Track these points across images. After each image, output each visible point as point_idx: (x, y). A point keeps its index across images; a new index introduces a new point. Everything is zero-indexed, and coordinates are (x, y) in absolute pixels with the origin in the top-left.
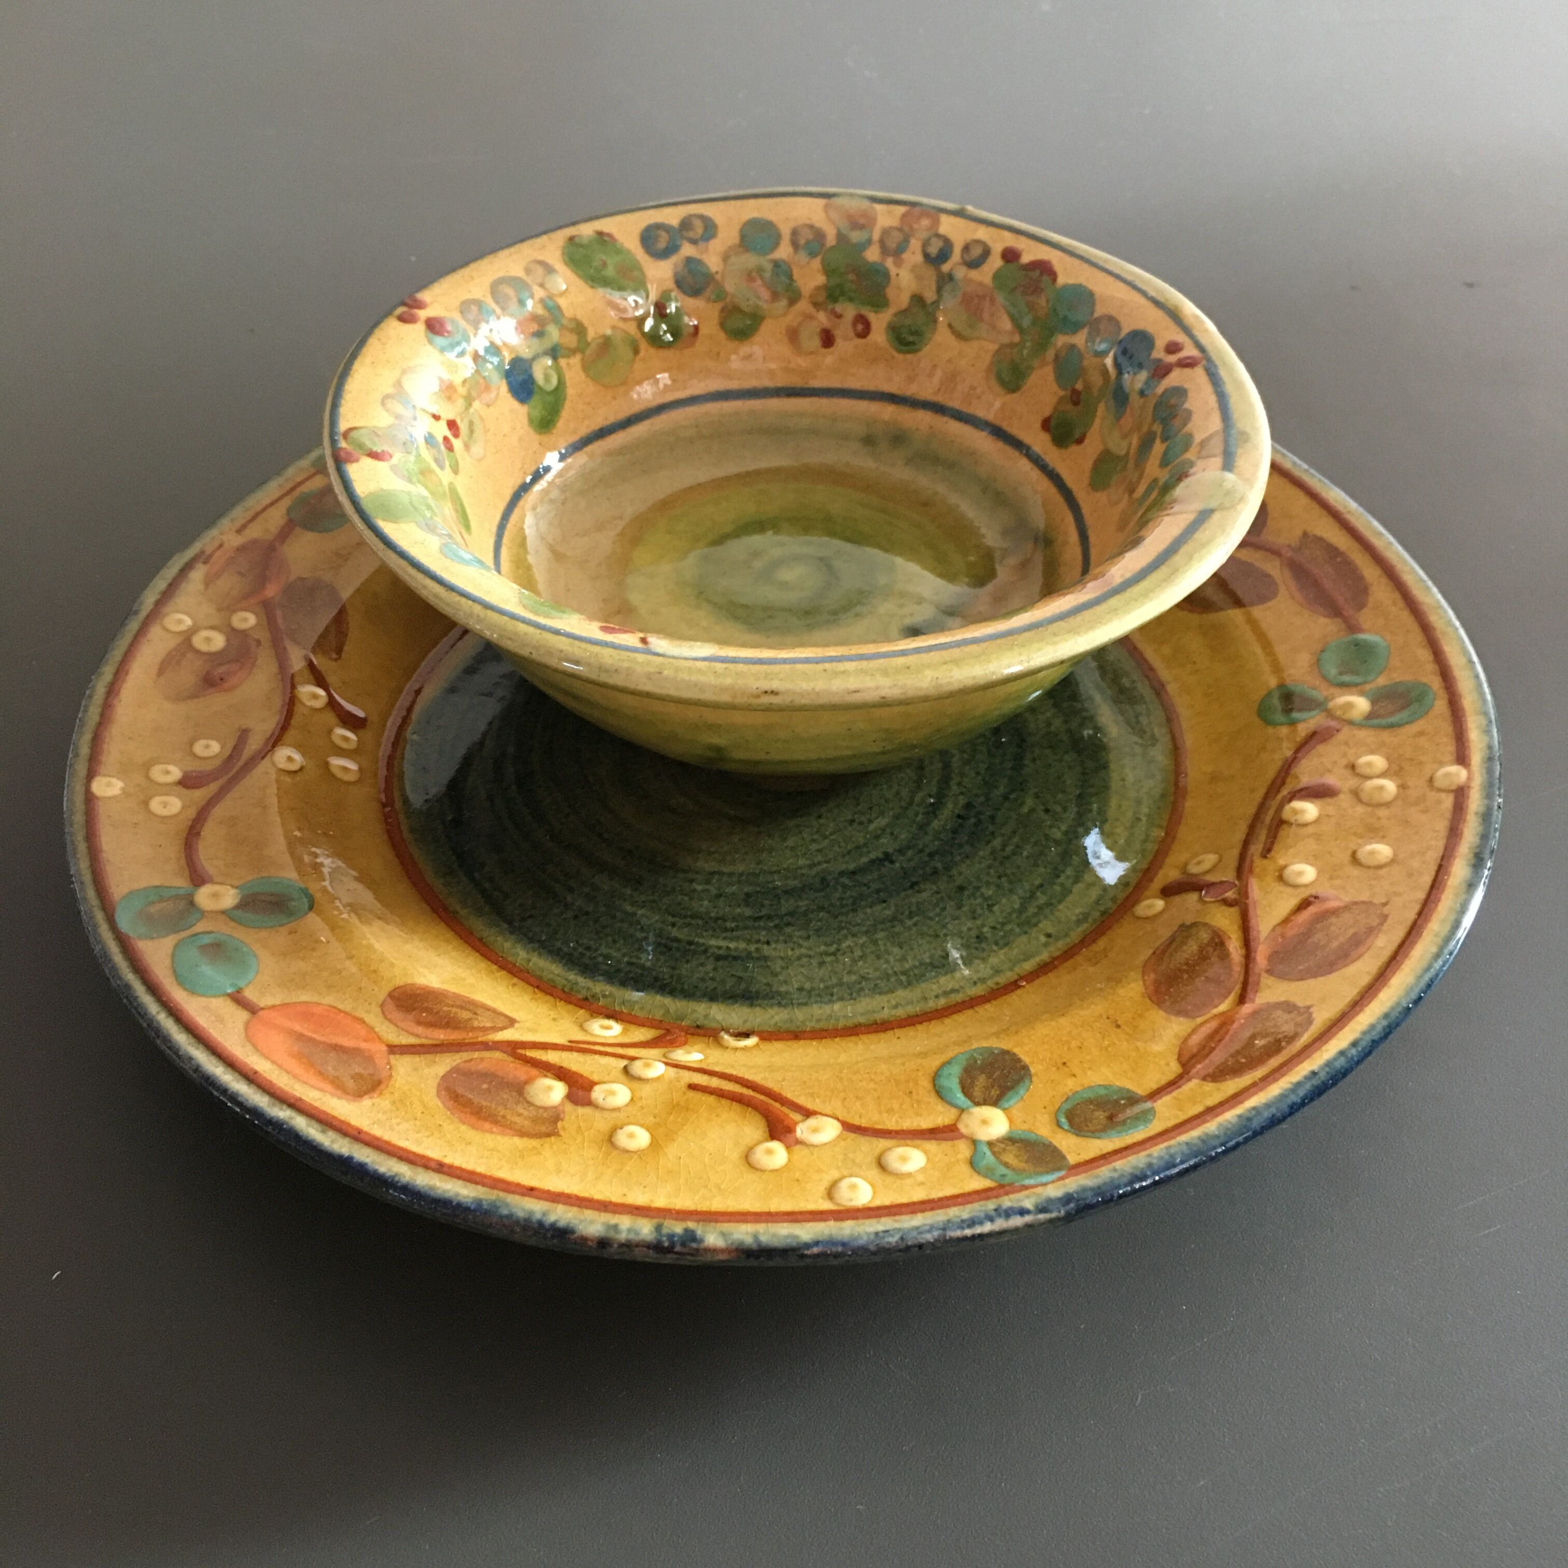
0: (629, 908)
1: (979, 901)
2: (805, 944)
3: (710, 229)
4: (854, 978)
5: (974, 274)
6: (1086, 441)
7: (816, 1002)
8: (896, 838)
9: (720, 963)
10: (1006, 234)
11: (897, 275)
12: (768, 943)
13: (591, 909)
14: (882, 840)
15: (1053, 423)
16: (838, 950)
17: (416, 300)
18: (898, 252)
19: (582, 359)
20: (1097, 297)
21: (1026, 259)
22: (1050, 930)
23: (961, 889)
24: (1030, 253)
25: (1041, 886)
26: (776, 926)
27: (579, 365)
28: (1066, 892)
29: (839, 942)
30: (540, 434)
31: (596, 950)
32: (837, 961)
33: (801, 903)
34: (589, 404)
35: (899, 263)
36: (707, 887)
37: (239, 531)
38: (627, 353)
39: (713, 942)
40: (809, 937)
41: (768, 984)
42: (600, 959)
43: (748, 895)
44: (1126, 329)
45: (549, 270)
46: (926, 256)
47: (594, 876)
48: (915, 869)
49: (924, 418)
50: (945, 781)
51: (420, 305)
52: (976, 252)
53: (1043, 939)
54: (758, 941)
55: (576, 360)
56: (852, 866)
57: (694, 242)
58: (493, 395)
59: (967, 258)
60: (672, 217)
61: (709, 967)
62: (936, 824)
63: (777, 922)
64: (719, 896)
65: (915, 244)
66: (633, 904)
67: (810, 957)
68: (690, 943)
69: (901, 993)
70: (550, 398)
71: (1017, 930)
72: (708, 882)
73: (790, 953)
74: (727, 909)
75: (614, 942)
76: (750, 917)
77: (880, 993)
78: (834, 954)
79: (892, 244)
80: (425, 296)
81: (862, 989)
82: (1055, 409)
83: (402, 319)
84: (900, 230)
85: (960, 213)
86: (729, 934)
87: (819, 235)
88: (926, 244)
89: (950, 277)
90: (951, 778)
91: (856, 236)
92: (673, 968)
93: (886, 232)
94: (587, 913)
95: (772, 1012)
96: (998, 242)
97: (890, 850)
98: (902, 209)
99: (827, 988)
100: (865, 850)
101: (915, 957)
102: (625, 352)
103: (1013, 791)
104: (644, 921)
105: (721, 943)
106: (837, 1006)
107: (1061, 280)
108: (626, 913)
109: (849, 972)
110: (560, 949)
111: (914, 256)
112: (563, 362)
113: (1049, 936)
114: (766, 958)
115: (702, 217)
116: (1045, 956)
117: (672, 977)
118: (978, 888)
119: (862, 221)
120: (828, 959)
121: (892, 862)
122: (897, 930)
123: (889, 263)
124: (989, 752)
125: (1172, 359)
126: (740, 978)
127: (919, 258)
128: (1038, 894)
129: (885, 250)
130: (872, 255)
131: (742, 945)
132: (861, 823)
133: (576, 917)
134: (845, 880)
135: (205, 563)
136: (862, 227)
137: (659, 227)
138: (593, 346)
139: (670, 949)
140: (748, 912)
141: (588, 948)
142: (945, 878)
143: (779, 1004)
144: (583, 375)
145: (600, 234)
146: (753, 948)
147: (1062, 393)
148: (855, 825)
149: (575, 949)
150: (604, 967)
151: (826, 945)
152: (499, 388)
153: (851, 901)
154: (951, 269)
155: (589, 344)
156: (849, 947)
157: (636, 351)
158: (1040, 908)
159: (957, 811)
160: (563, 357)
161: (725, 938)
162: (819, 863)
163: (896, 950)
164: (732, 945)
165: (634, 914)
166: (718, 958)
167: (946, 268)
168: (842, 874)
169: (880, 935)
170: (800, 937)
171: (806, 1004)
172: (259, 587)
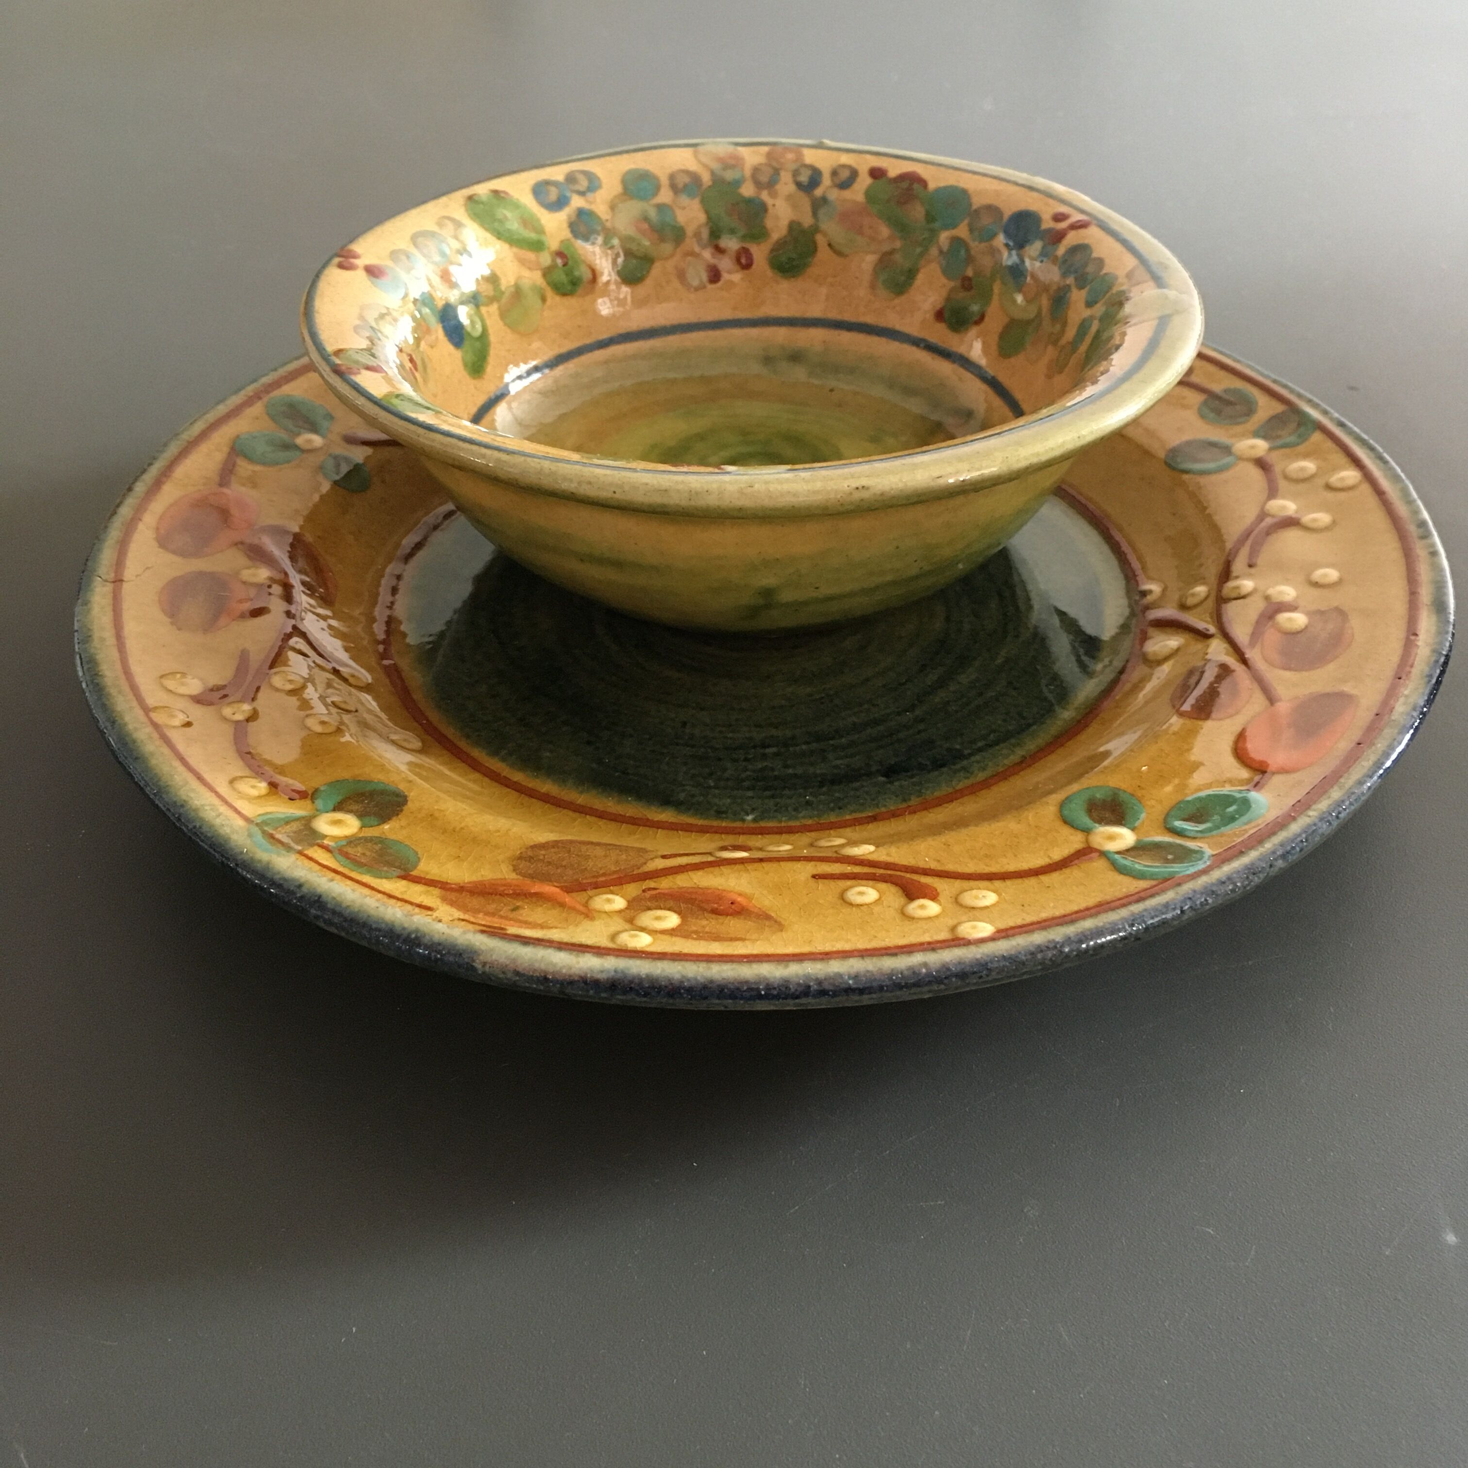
3: (593, 184)
5: (847, 194)
6: (986, 319)
10: (868, 157)
11: (774, 205)
15: (947, 315)
17: (350, 251)
18: (771, 185)
19: (499, 308)
20: (970, 192)
21: (893, 173)
24: (894, 169)
27: (497, 313)
30: (474, 378)
34: (509, 351)
35: (774, 195)
37: (428, 909)
38: (537, 302)
44: (1007, 213)
45: (458, 225)
46: (799, 185)
49: (817, 335)
51: (356, 256)
52: (845, 174)
55: (494, 308)
57: (582, 194)
58: (433, 337)
59: (838, 182)
60: (557, 173)
65: (786, 177)
70: (478, 344)
79: (764, 179)
80: (358, 247)
82: (948, 299)
83: (341, 266)
84: (770, 165)
85: (820, 146)
87: (695, 178)
88: (796, 173)
89: (824, 200)
91: (729, 175)
93: (756, 170)
96: (864, 164)
98: (766, 149)
102: (533, 300)
107: (932, 186)
111: (786, 186)
112: (483, 309)
115: (585, 173)
119: (733, 162)
123: (765, 196)
125: (1063, 225)
127: (792, 188)
129: (758, 185)
130: (748, 190)
135: (503, 929)
136: (733, 167)
137: (547, 183)
138: (507, 294)
144: (501, 323)
145: (496, 193)
147: (952, 284)
152: (437, 331)
154: (825, 192)
155: (503, 293)
157: (544, 299)
160: (483, 305)
167: (818, 192)
172: (539, 898)
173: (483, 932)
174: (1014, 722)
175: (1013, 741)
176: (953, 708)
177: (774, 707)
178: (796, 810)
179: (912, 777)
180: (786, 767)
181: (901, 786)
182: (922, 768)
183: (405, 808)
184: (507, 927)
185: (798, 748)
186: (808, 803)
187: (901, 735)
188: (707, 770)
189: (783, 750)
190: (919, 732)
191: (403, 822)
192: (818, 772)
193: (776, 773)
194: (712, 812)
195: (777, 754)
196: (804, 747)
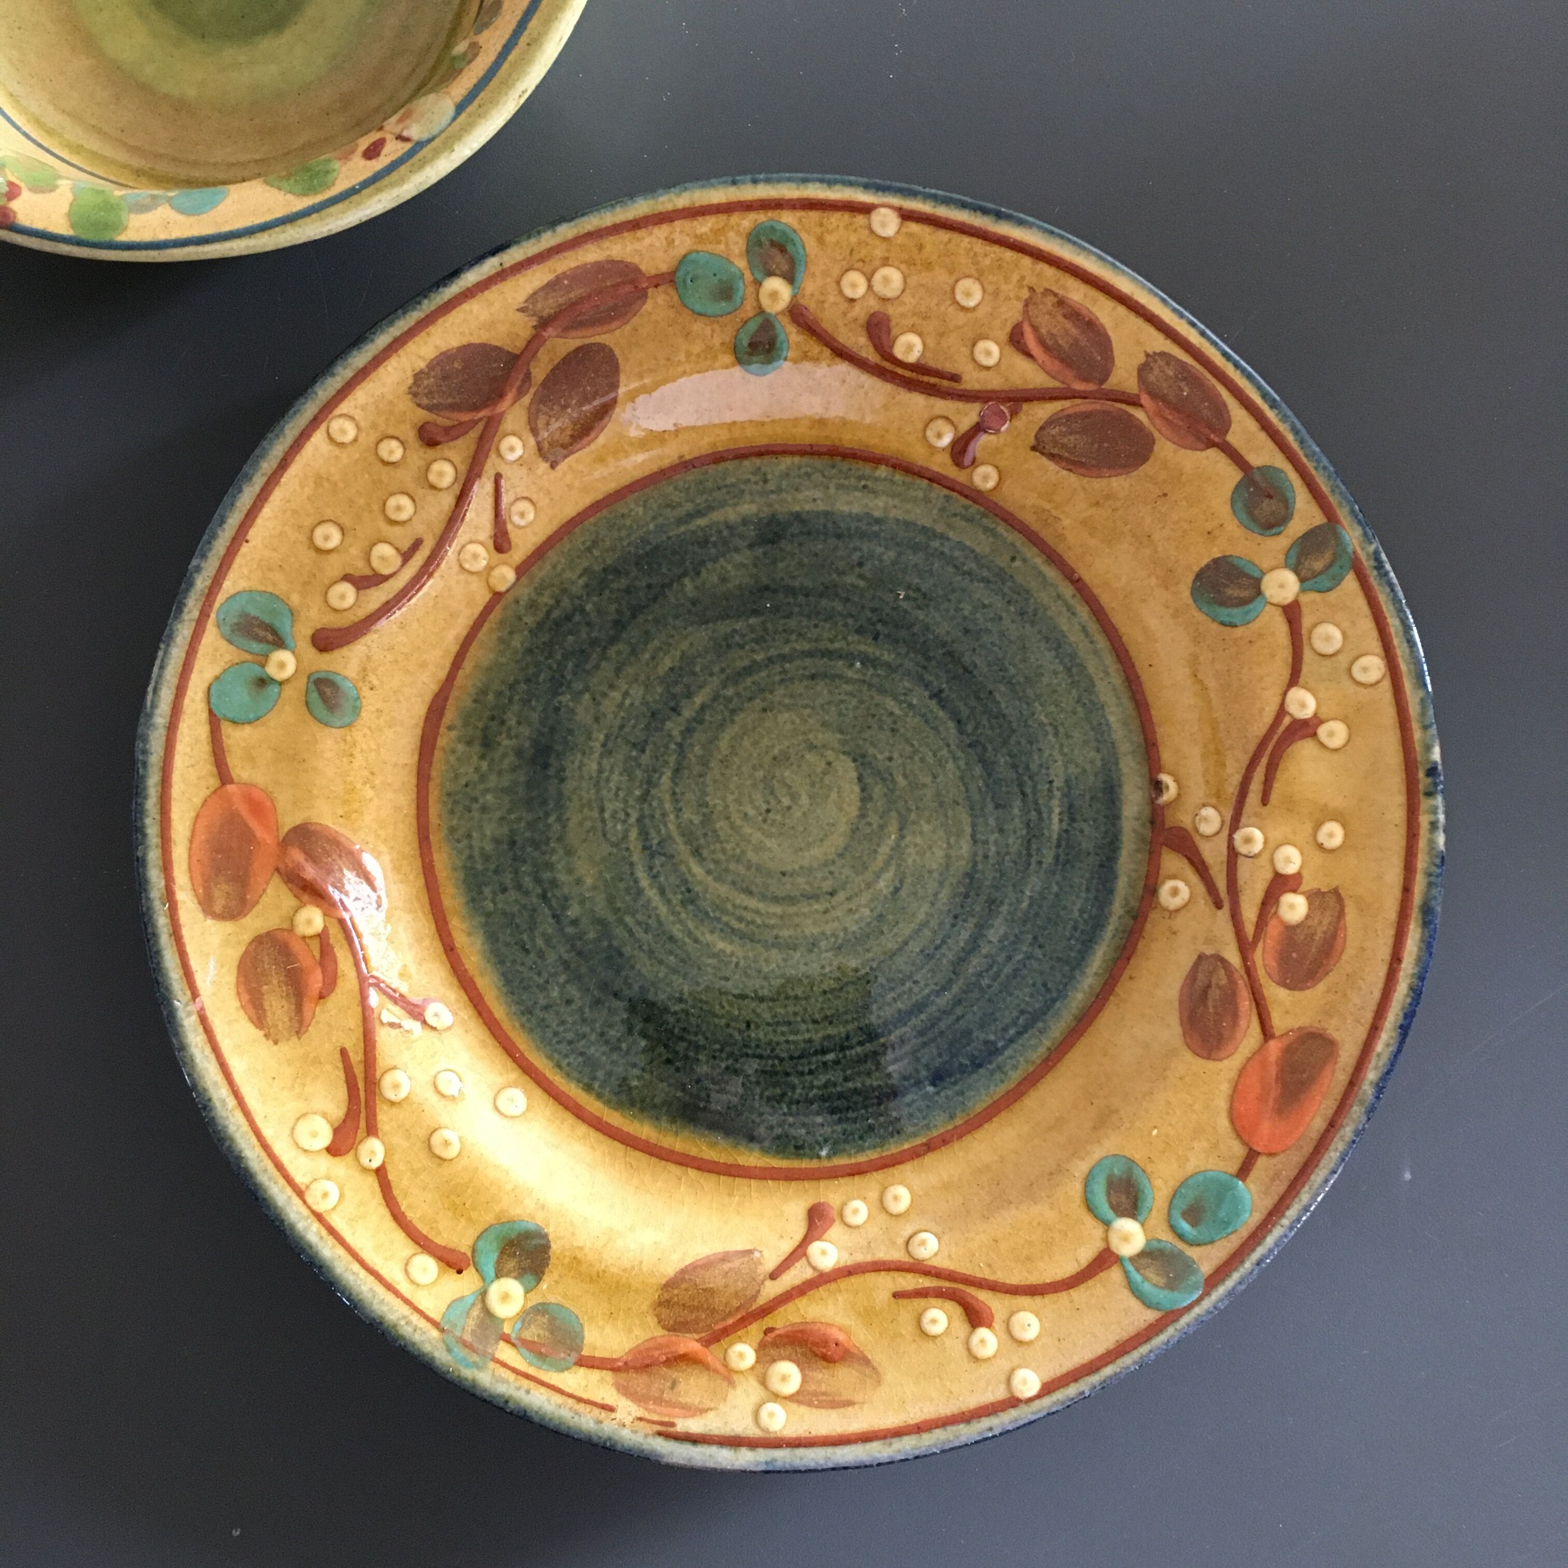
0: (1025, 905)
1: (978, 615)
2: (1047, 752)
4: (1080, 709)
7: (1109, 735)
8: (911, 690)
9: (1078, 817)
12: (1051, 782)
13: (1030, 937)
14: (915, 702)
16: (1051, 724)
22: (1007, 558)
23: (967, 631)
25: (955, 566)
26: (1031, 778)
28: (961, 545)
29: (1041, 724)
31: (1076, 922)
32: (1062, 724)
33: (1002, 760)
36: (991, 843)
37: (610, 1409)
39: (1056, 826)
40: (1040, 750)
41: (1096, 775)
42: (1086, 916)
43: (997, 806)
47: (990, 942)
48: (948, 672)
50: (828, 654)
53: (1018, 563)
54: (1050, 790)
56: (951, 724)
61: (1084, 825)
62: (887, 657)
63: (1026, 778)
64: (1001, 831)
66: (1019, 901)
67: (1061, 746)
68: (1058, 846)
69: (1091, 670)
71: (1009, 584)
72: (986, 842)
73: (1060, 763)
74: (1017, 820)
75: (1065, 908)
76: (1023, 801)
77: (1094, 686)
78: (1055, 728)
81: (1091, 702)
86: (1045, 815)
90: (827, 649)
92: (1089, 854)
94: (1035, 938)
95: (1125, 770)
97: (927, 694)
99: (1093, 729)
100: (929, 715)
101: (1051, 663)
103: (837, 595)
104: (1038, 888)
105: (1056, 819)
106: (1112, 719)
108: (1030, 905)
109: (1074, 713)
110: (1079, 952)
113: (1013, 559)
114: (1067, 781)
116: (1039, 561)
117: (1097, 854)
118: (965, 618)
120: (1061, 730)
121: (941, 691)
122: (1022, 680)
124: (785, 617)
126: (1092, 798)
128: (965, 568)
131: (1055, 803)
132: (895, 722)
133: (1041, 946)
134: (969, 728)
135: (673, 1425)
139: (1068, 861)
140: (1018, 803)
141: (1075, 928)
142: (955, 645)
143: (1117, 764)
146: (1058, 794)
148: (898, 726)
149: (1077, 940)
150: (1094, 911)
151: (1046, 734)
153: (993, 721)
156: (1046, 716)
158: (982, 567)
159: (869, 641)
161: (1050, 818)
162: (950, 752)
163: (1045, 680)
164: (1057, 810)
165: (1031, 897)
166: (1073, 820)
168: (961, 732)
169: (1029, 692)
170: (1040, 757)
171: (1113, 743)
172: (687, 1359)
173: (660, 1434)
174: (1041, 998)
175: (1040, 1025)
176: (985, 982)
177: (825, 992)
178: (861, 1138)
179: (955, 1083)
180: (846, 1079)
181: (947, 1097)
182: (962, 1069)
183: (551, 1253)
184: (676, 1420)
185: (853, 1052)
186: (871, 1128)
187: (943, 1025)
188: (778, 1091)
189: (841, 1055)
190: (958, 1019)
191: (555, 1275)
192: (875, 1083)
193: (839, 1089)
194: (792, 1149)
195: (837, 1062)
196: (859, 1049)
